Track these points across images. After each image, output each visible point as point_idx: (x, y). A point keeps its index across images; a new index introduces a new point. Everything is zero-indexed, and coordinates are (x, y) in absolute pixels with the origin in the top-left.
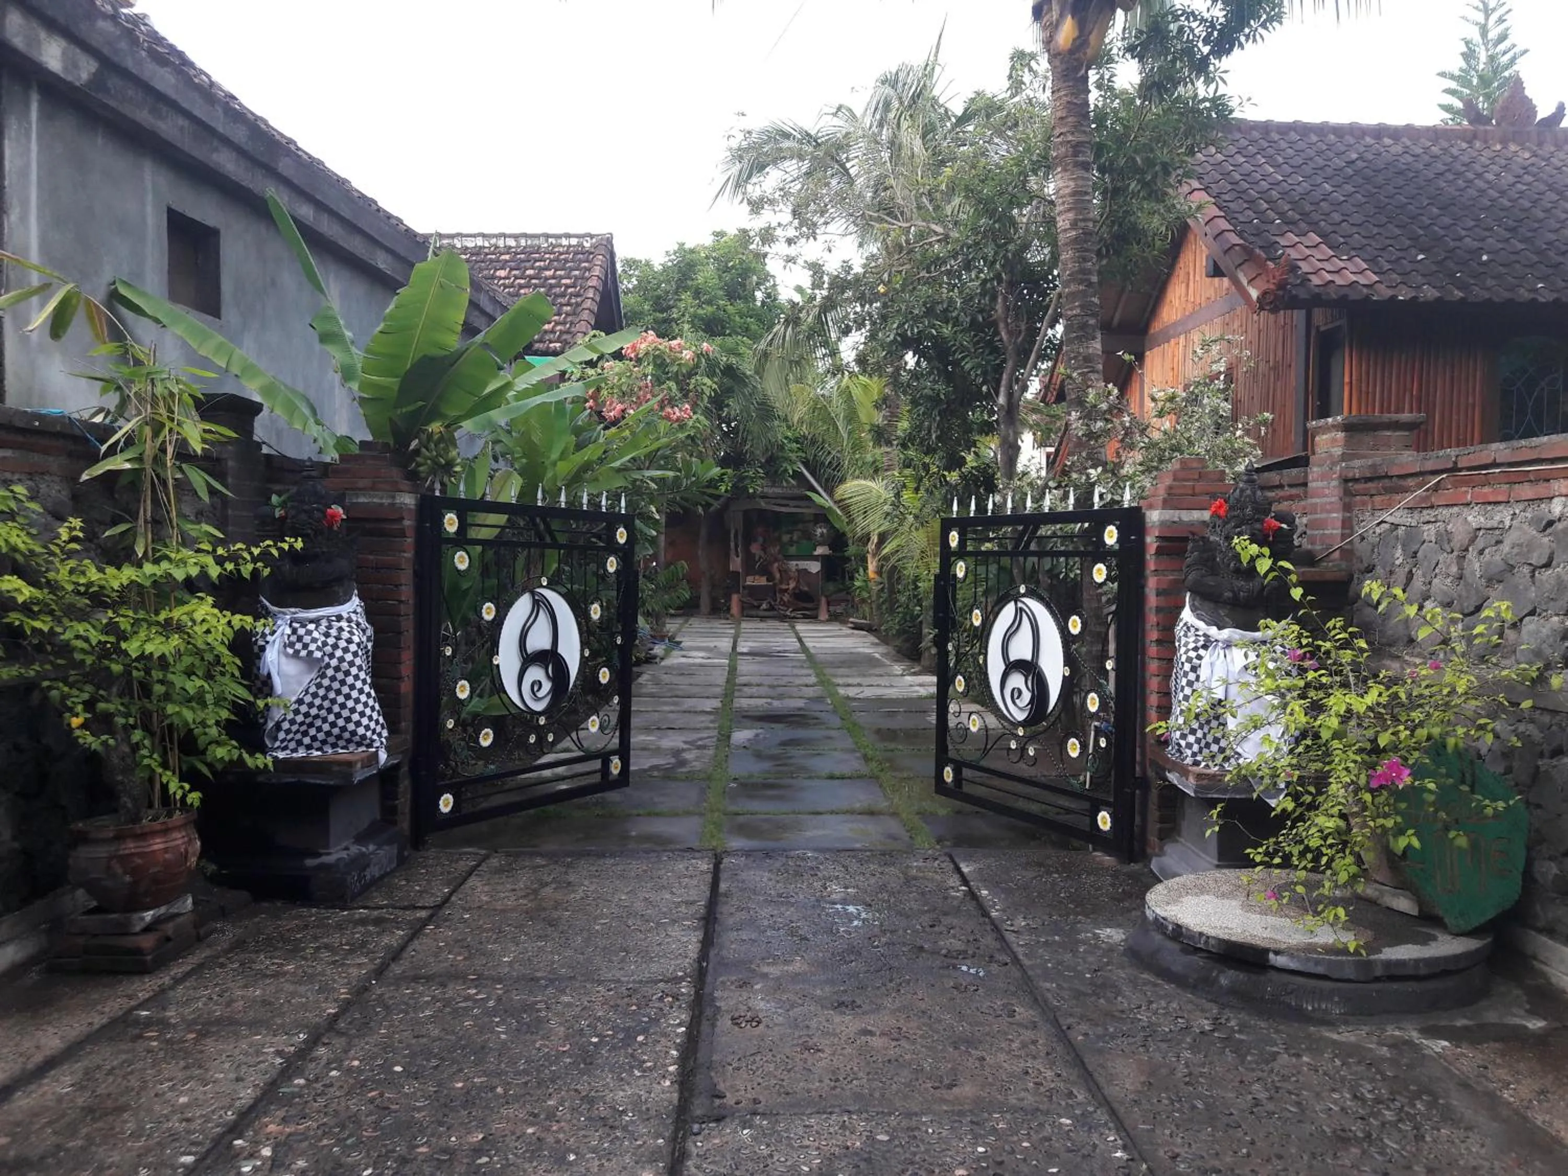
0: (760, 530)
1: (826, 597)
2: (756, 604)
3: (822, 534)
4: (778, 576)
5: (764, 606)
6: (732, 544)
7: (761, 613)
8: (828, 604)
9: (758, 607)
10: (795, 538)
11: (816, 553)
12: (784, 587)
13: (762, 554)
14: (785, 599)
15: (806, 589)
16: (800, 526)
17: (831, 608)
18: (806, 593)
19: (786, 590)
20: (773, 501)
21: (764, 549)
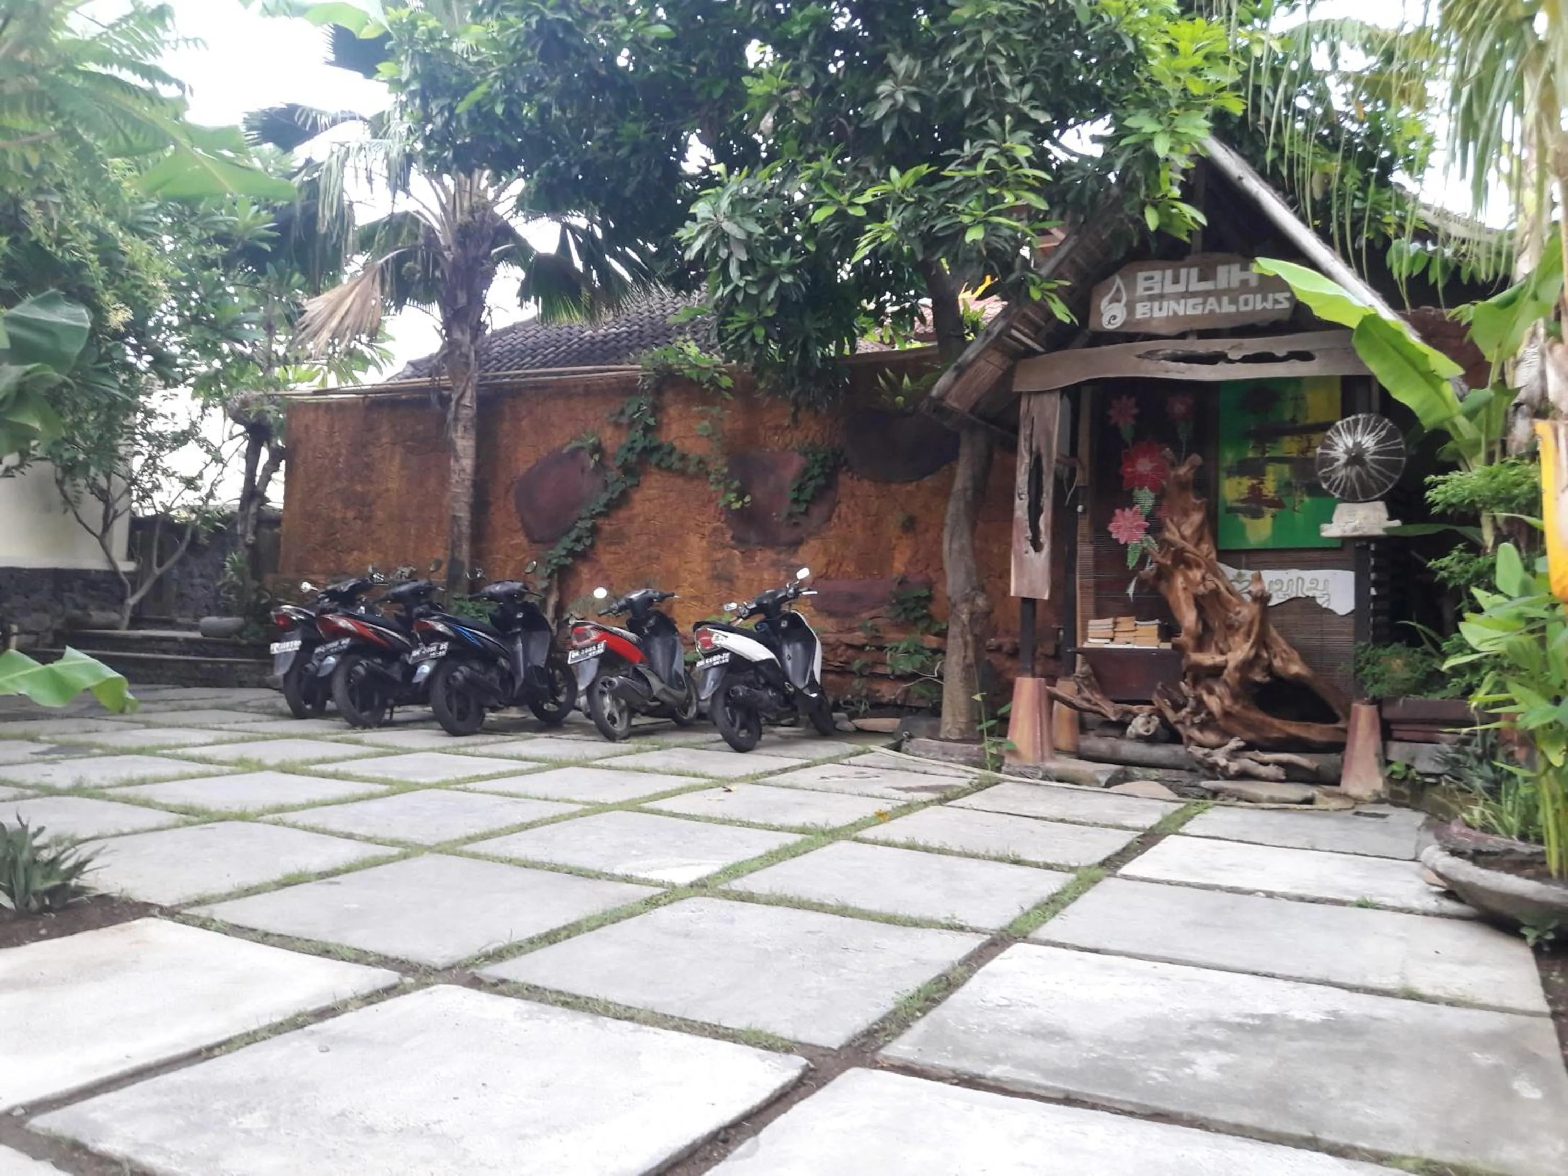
0: (1144, 466)
1: (1378, 702)
2: (1111, 711)
3: (1356, 457)
4: (1189, 617)
5: (1138, 725)
6: (1021, 507)
7: (1128, 749)
8: (1387, 731)
9: (1121, 726)
10: (1270, 487)
11: (1331, 531)
12: (1208, 659)
13: (1151, 544)
14: (1213, 703)
15: (1296, 668)
16: (1289, 446)
17: (1397, 751)
18: (1296, 683)
19: (1216, 672)
20: (1169, 346)
21: (1155, 527)
